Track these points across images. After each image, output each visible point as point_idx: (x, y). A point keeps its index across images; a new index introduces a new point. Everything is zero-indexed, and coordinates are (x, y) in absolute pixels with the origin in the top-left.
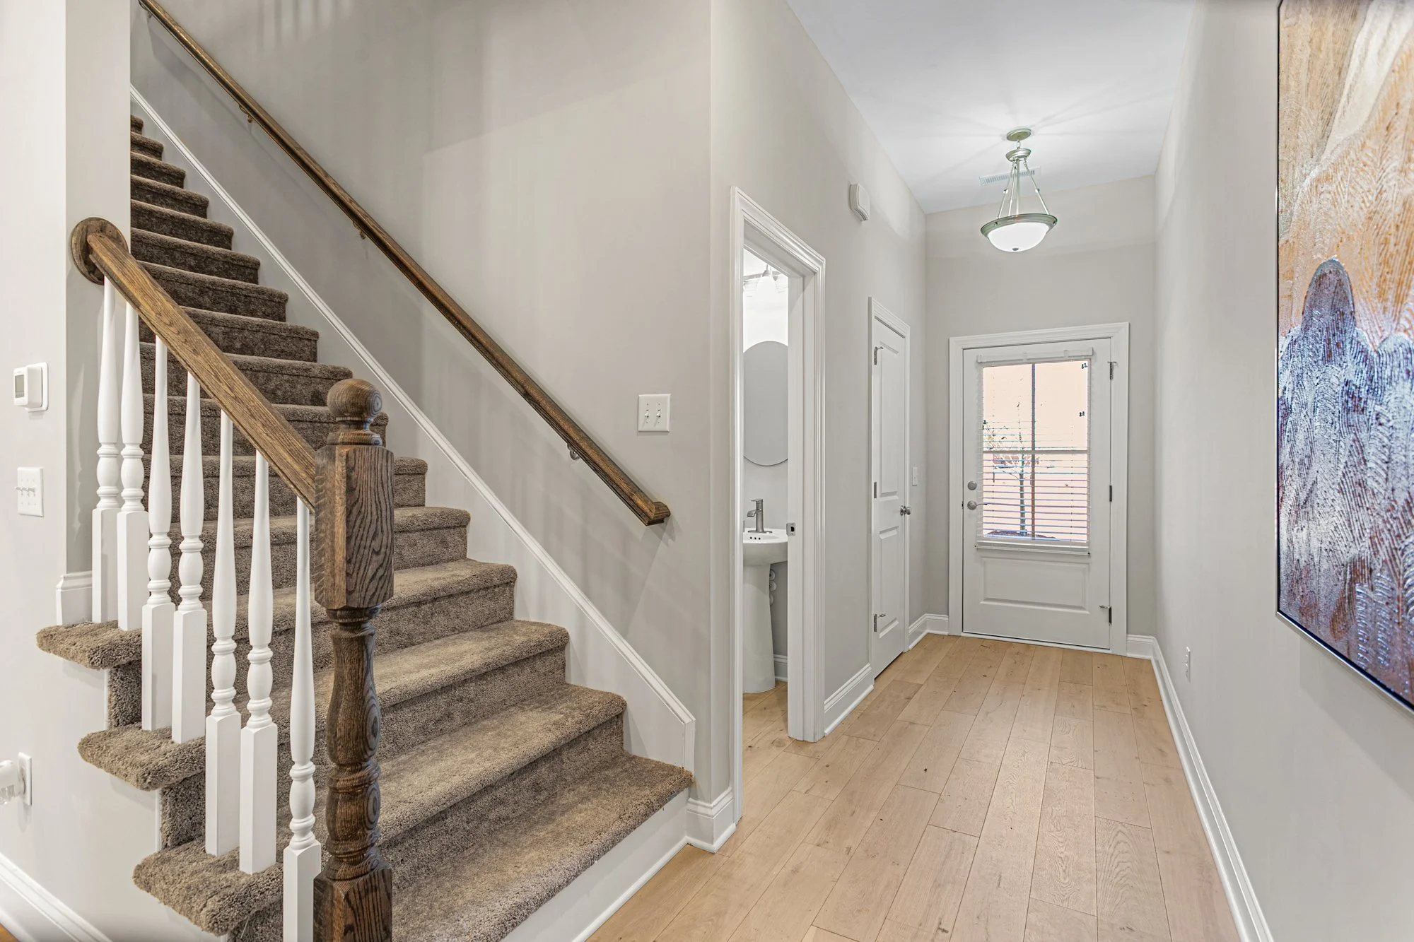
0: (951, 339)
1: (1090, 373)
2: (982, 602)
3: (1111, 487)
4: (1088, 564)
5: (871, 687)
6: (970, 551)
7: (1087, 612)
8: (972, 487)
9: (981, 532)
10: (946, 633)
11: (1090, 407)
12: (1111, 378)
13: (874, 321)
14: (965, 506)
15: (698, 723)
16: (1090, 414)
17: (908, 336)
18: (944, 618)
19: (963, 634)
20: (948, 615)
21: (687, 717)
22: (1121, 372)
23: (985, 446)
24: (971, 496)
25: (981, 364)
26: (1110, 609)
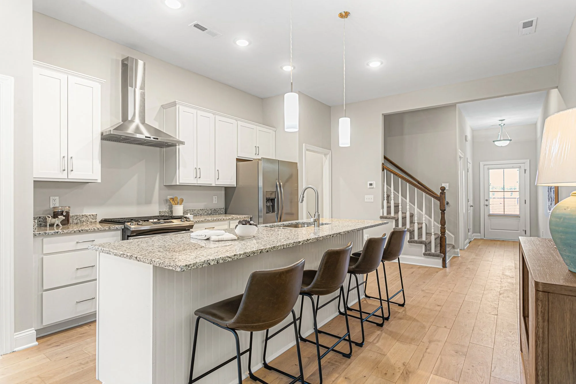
0: (481, 163)
1: (519, 172)
2: (490, 230)
3: (525, 200)
4: (519, 219)
5: (468, 244)
6: (486, 217)
7: (519, 232)
8: (487, 200)
9: (489, 212)
10: (480, 238)
11: (519, 180)
12: (525, 173)
13: (468, 163)
14: (485, 205)
15: (455, 237)
16: (520, 182)
17: (471, 163)
18: (479, 234)
19: (484, 238)
20: (480, 233)
21: (453, 236)
22: (528, 172)
23: (491, 190)
24: (486, 203)
25: (489, 169)
26: (526, 231)
